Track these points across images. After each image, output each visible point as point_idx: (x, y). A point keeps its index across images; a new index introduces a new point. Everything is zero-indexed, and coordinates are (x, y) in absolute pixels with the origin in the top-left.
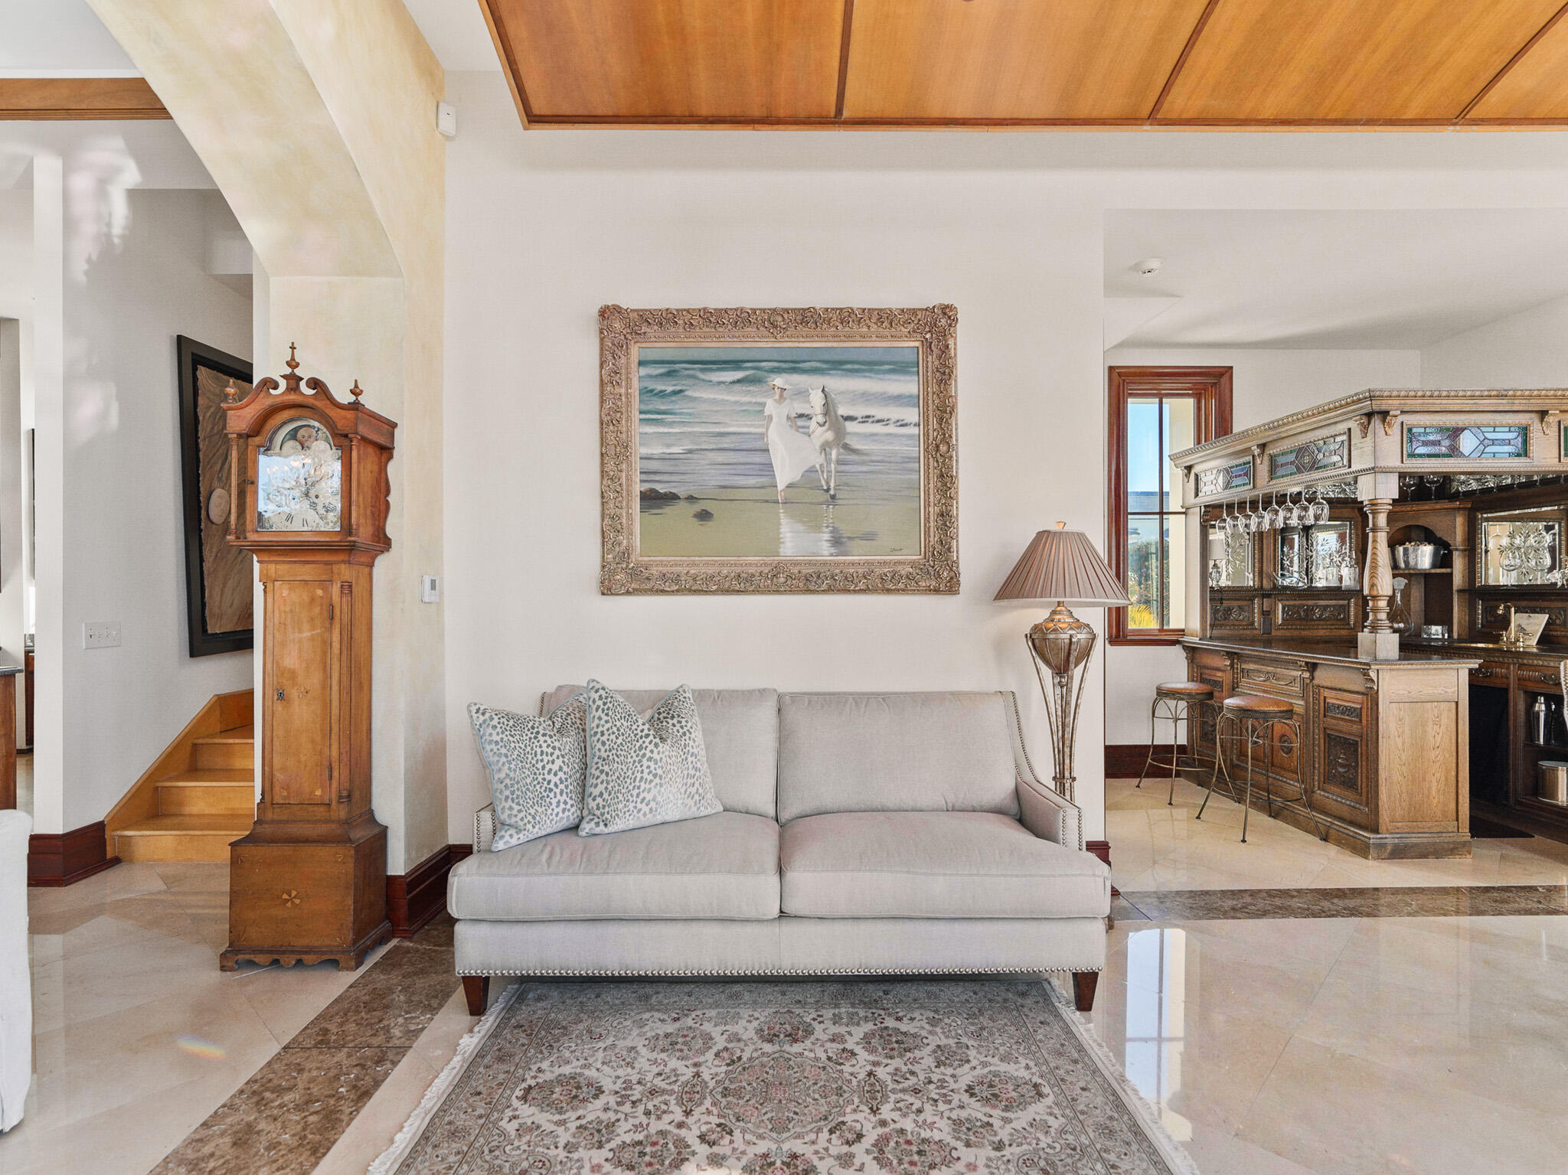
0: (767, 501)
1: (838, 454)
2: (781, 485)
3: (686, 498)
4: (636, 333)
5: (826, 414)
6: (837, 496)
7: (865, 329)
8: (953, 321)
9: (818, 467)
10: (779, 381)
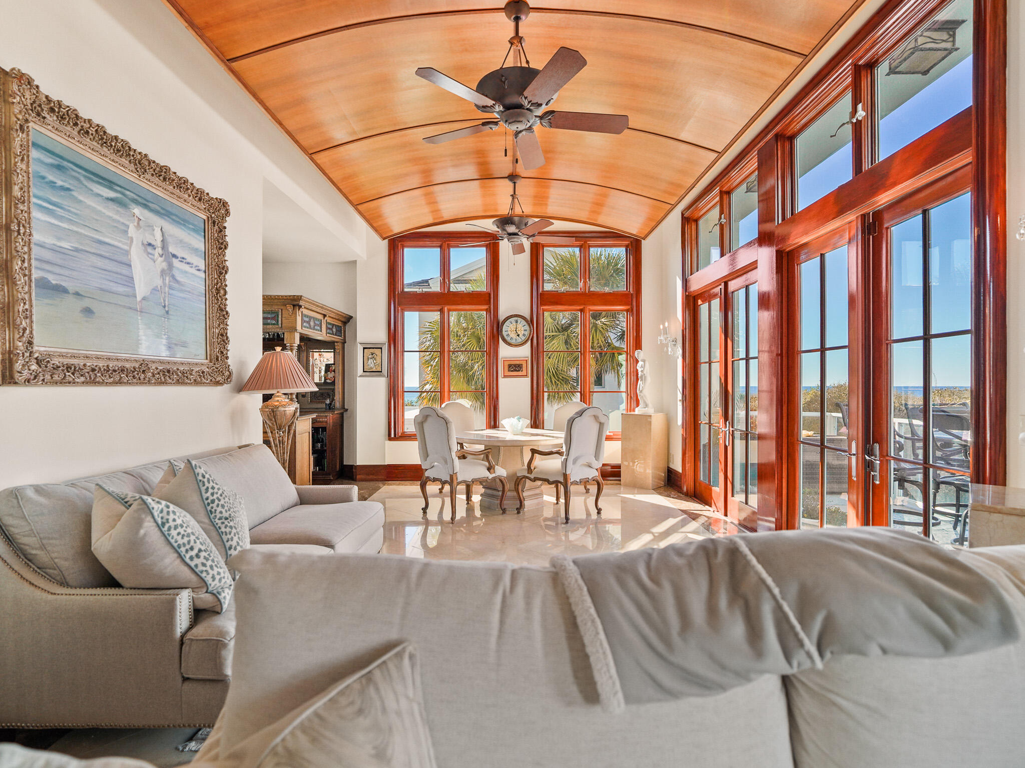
0: (130, 308)
1: (170, 282)
2: (139, 298)
3: (74, 294)
4: (38, 114)
5: (163, 248)
6: (170, 313)
7: (186, 196)
8: (228, 213)
9: (159, 287)
10: (137, 211)
